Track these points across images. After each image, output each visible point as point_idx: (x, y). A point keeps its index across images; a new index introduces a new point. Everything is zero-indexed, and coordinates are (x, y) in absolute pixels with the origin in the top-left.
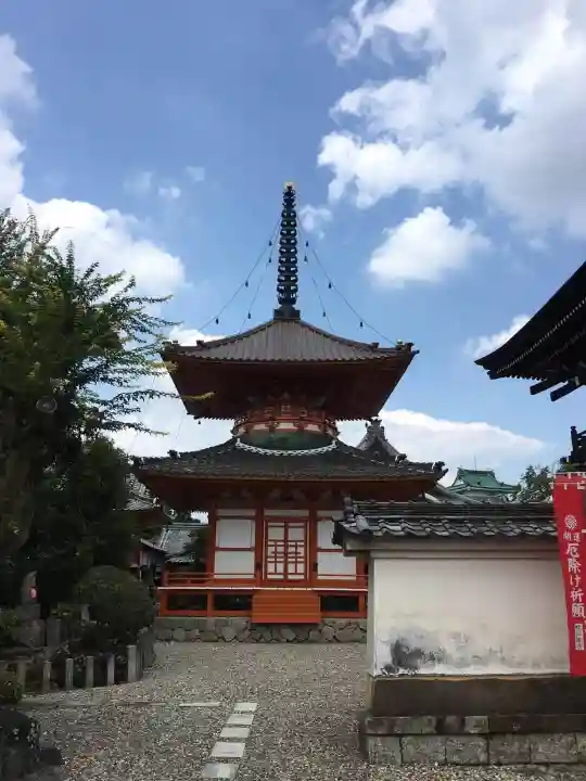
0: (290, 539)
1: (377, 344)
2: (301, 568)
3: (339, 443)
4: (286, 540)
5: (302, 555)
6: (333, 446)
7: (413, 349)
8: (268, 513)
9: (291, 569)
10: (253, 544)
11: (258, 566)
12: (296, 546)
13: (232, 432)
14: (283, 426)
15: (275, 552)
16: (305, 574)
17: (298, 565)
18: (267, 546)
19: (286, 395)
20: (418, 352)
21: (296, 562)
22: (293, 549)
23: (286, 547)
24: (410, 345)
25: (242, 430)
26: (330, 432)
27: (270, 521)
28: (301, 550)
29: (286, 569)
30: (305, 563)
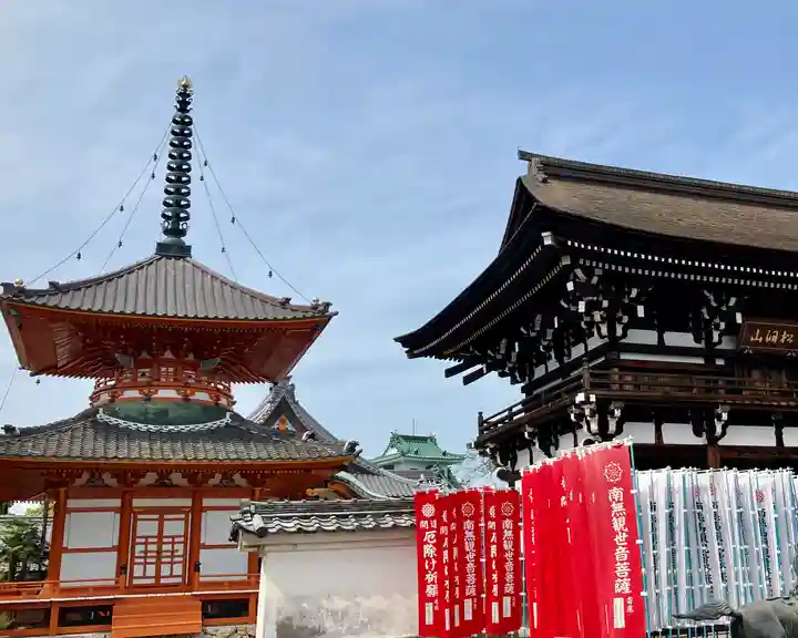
0: (165, 534)
1: (288, 300)
2: (178, 569)
3: (235, 416)
4: (160, 536)
5: (181, 553)
6: (227, 419)
7: (331, 309)
8: (137, 503)
9: (165, 570)
10: (116, 543)
11: (122, 569)
12: (173, 543)
13: (91, 398)
14: (163, 393)
15: (146, 552)
16: (183, 577)
17: (175, 566)
18: (134, 544)
19: (168, 355)
20: (336, 314)
21: (172, 563)
22: (169, 547)
23: (160, 543)
24: (328, 305)
25: (105, 397)
26: (223, 401)
27: (140, 513)
28: (180, 548)
29: (158, 570)
30: (184, 563)
